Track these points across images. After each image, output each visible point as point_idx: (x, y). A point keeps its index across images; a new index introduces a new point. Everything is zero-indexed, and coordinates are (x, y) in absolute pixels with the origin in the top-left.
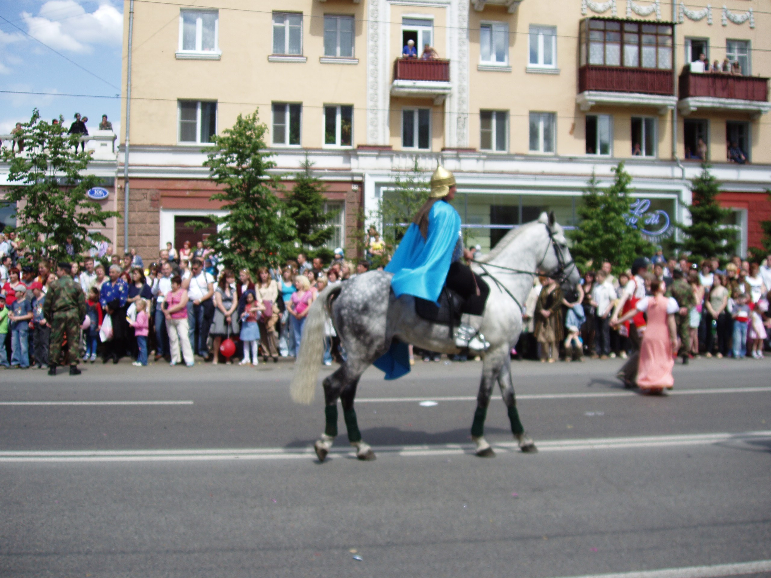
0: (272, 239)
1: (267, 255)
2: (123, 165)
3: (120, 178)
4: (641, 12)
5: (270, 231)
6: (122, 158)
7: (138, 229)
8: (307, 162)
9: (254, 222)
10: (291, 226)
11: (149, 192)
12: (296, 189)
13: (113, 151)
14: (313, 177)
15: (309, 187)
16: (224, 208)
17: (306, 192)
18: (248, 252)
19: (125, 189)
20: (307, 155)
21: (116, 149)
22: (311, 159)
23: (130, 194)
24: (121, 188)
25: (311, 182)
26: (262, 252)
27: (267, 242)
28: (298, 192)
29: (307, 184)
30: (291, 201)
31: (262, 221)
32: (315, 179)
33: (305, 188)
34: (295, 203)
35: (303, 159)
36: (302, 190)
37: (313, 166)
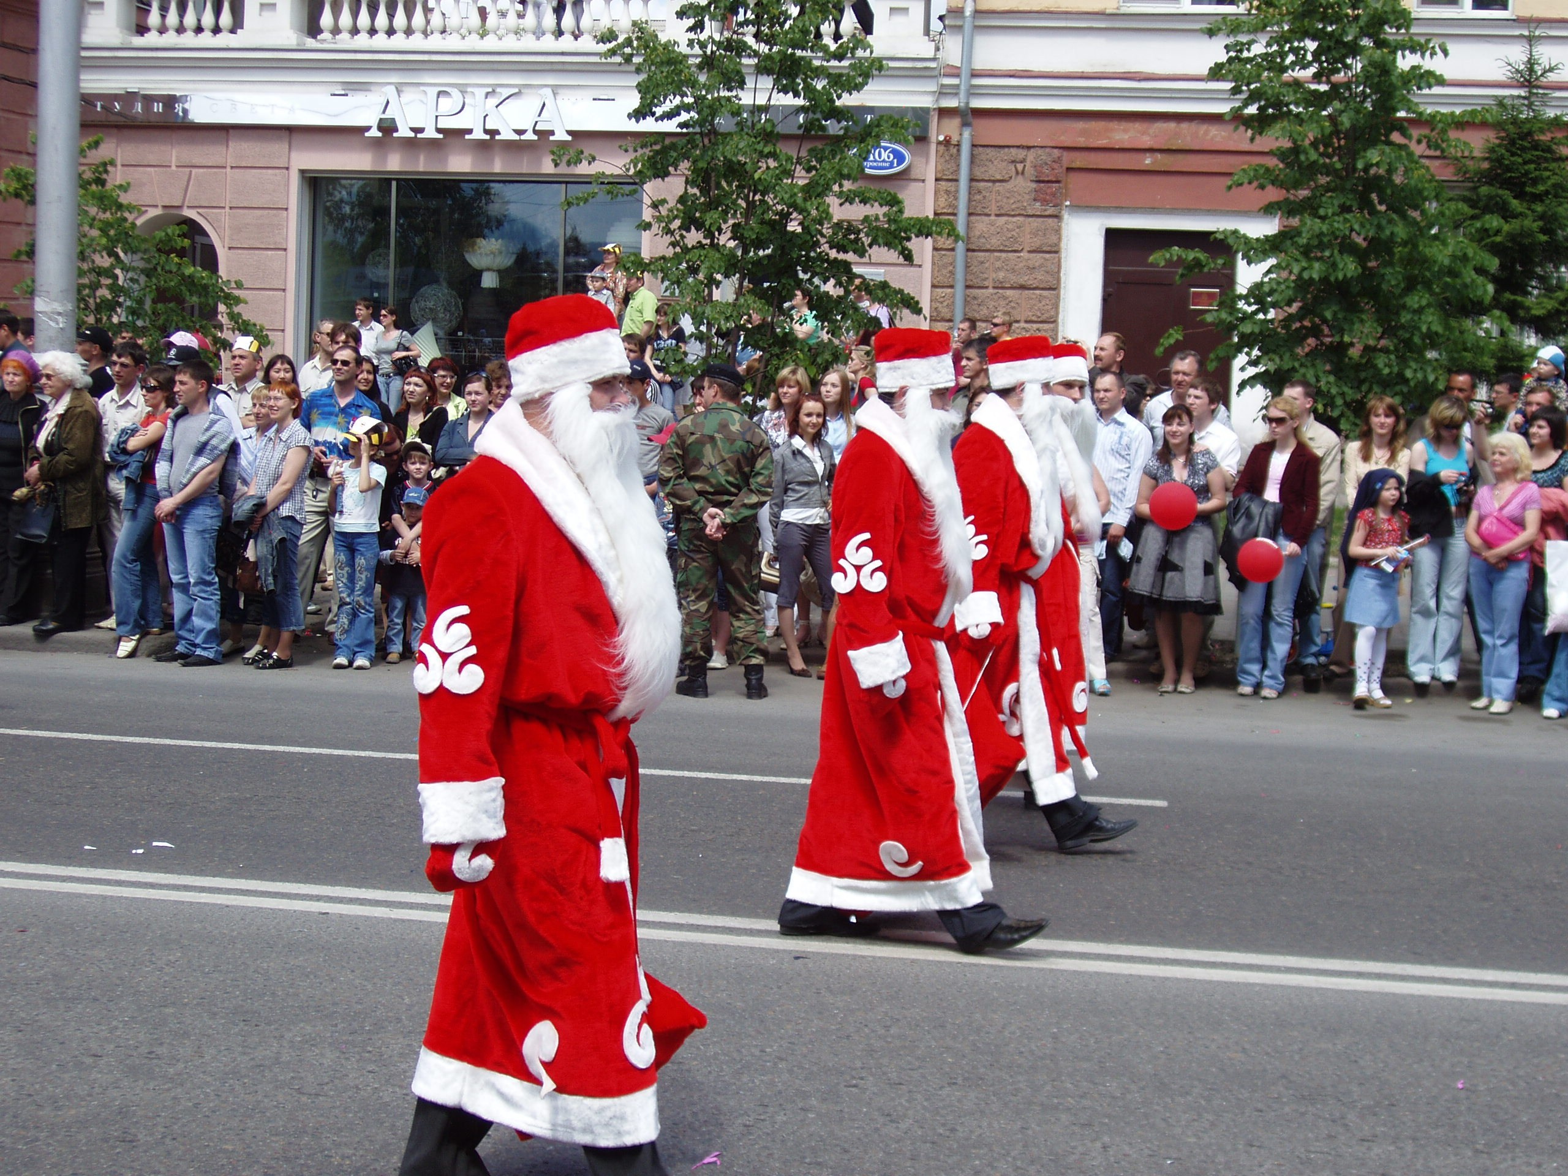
0: (1420, 311)
1: (1403, 360)
2: (954, 72)
3: (943, 112)
5: (1411, 285)
6: (952, 51)
7: (994, 269)
8: (1531, 63)
9: (1362, 256)
10: (1480, 271)
11: (1031, 156)
12: (1492, 150)
13: (927, 32)
14: (1551, 113)
15: (1536, 146)
16: (1268, 210)
17: (1525, 163)
18: (1340, 349)
19: (958, 145)
20: (1531, 40)
21: (936, 26)
22: (1546, 54)
23: (973, 159)
24: (947, 142)
25: (1542, 131)
26: (1385, 351)
27: (1405, 318)
28: (1499, 160)
29: (1530, 133)
30: (1475, 189)
31: (1391, 253)
32: (1557, 118)
33: (1523, 149)
34: (1490, 197)
35: (1517, 54)
36: (1513, 154)
37: (1552, 77)
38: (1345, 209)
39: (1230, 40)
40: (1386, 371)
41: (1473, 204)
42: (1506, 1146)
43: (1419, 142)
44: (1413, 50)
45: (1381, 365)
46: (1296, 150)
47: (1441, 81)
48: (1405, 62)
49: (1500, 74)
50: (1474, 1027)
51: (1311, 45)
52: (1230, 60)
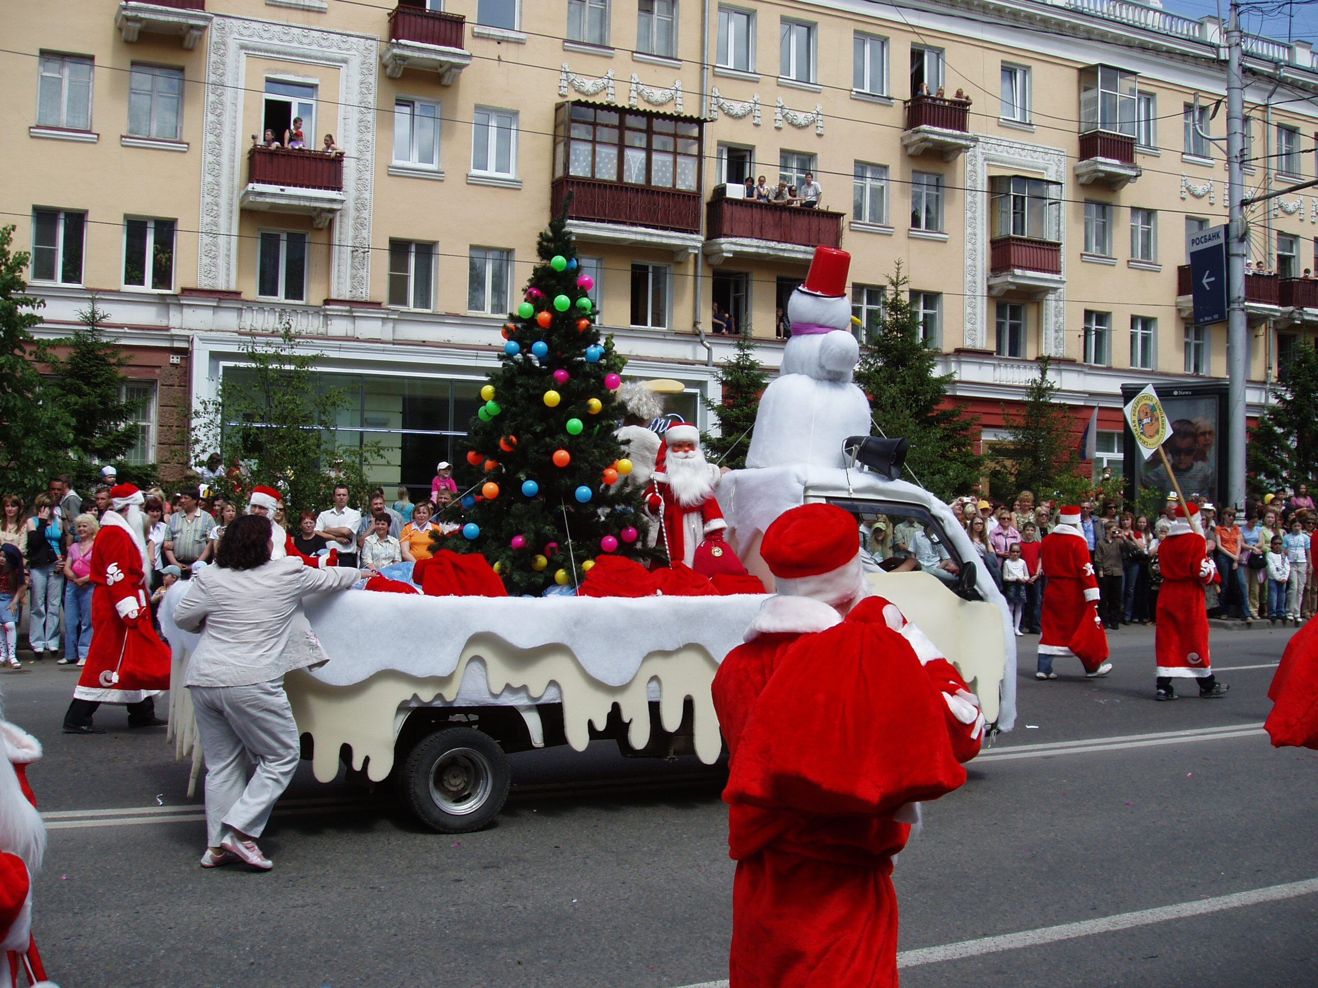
0: (32, 447)
1: (23, 475)
4: (652, 99)
5: (27, 433)
8: (93, 313)
10: (67, 425)
12: (72, 359)
14: (105, 340)
15: (96, 358)
17: (91, 366)
20: (93, 300)
22: (102, 308)
25: (99, 350)
26: (13, 469)
27: (24, 451)
28: (77, 364)
29: (93, 351)
30: (64, 379)
31: (15, 414)
32: (107, 343)
33: (89, 359)
34: (72, 385)
35: (86, 308)
36: (84, 362)
37: (104, 321)
40: (14, 480)
41: (63, 388)
42: (91, 908)
43: (31, 355)
44: (27, 305)
45: (10, 477)
47: (41, 320)
48: (23, 310)
49: (76, 318)
50: (71, 843)
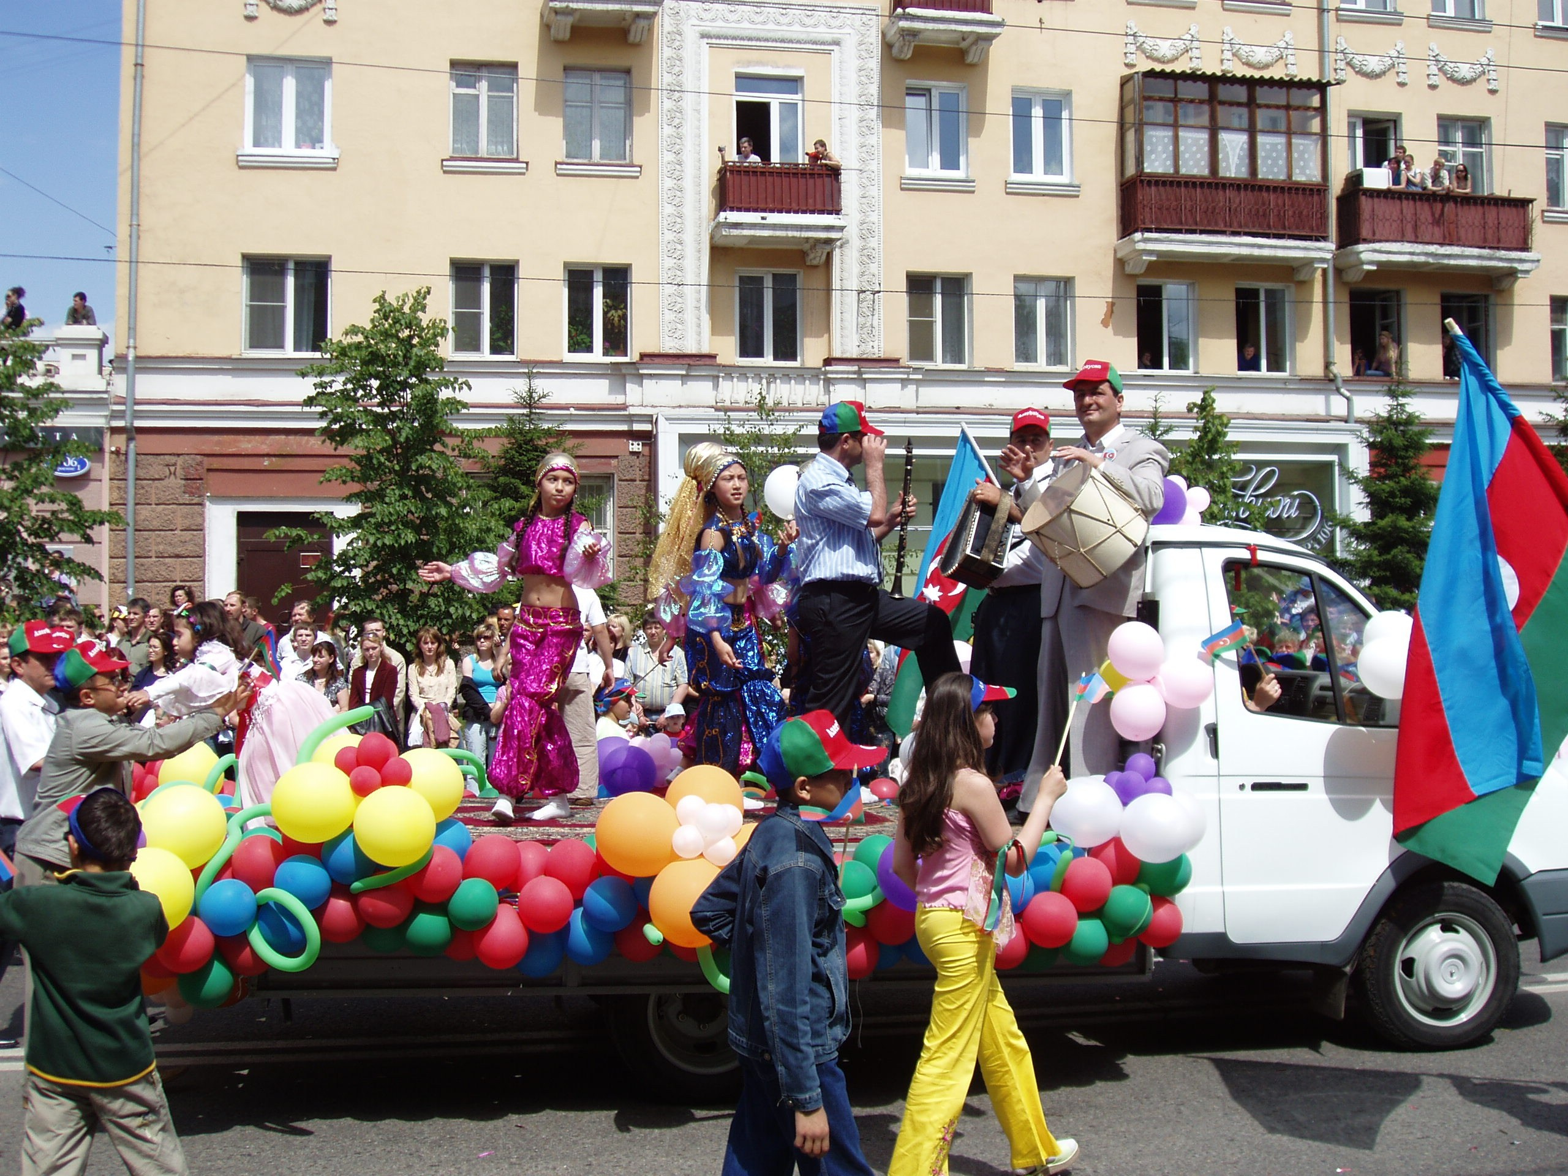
1: (448, 602)
2: (121, 401)
3: (115, 431)
5: (452, 547)
6: (120, 386)
7: (155, 543)
8: (531, 392)
9: (417, 530)
11: (180, 461)
12: (507, 452)
13: (100, 372)
14: (545, 426)
15: (536, 449)
16: (349, 499)
17: (529, 460)
18: (405, 594)
19: (126, 454)
20: (530, 376)
21: (107, 369)
22: (541, 385)
23: (137, 464)
24: (117, 452)
25: (539, 438)
26: (435, 595)
28: (512, 459)
29: (532, 440)
30: (496, 478)
31: (436, 527)
32: (549, 429)
33: (527, 451)
34: (506, 485)
35: (521, 385)
36: (521, 455)
37: (544, 401)
38: (404, 497)
39: (318, 380)
40: (437, 609)
41: (494, 489)
42: (532, 1158)
43: (453, 450)
44: (447, 387)
45: (433, 606)
46: (369, 457)
47: (465, 406)
48: (444, 394)
49: (510, 399)
51: (375, 383)
52: (318, 394)
